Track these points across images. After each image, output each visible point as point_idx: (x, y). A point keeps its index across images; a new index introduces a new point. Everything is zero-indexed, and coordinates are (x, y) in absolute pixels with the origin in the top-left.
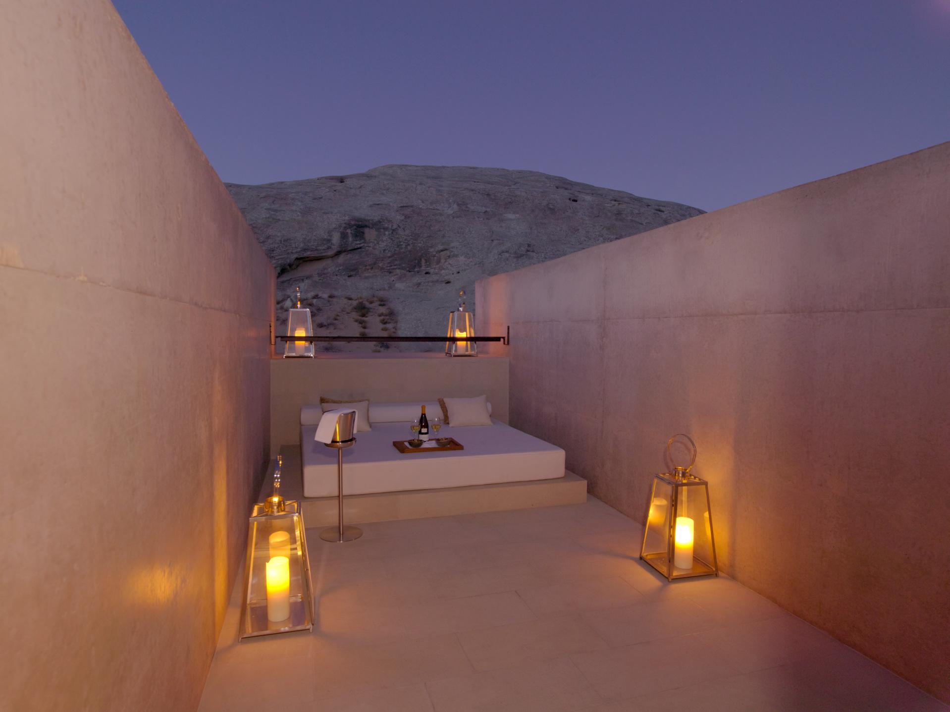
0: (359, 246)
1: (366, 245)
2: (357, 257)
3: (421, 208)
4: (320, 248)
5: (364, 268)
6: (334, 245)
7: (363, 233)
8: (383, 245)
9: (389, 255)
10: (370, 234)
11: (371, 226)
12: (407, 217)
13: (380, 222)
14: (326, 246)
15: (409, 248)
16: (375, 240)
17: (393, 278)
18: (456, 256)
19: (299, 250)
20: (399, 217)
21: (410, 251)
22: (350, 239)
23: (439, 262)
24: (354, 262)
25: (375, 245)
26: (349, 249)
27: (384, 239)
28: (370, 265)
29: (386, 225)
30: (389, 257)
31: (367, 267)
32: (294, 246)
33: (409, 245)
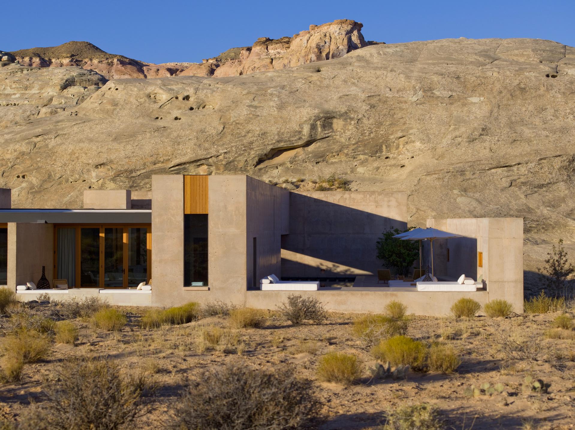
0: (327, 135)
1: (333, 134)
2: (325, 146)
3: (388, 97)
4: (292, 139)
5: (331, 154)
6: (304, 136)
7: (332, 123)
8: (348, 133)
9: (353, 143)
10: (338, 124)
11: (338, 117)
12: (373, 106)
13: (346, 113)
14: (297, 137)
15: (372, 135)
16: (341, 129)
17: (356, 163)
18: (414, 142)
19: (274, 141)
20: (365, 107)
21: (372, 138)
22: (319, 129)
23: (398, 147)
24: (322, 149)
25: (342, 134)
26: (319, 138)
27: (350, 128)
28: (336, 152)
29: (352, 116)
30: (354, 144)
31: (334, 154)
32: (269, 138)
33: (372, 133)
